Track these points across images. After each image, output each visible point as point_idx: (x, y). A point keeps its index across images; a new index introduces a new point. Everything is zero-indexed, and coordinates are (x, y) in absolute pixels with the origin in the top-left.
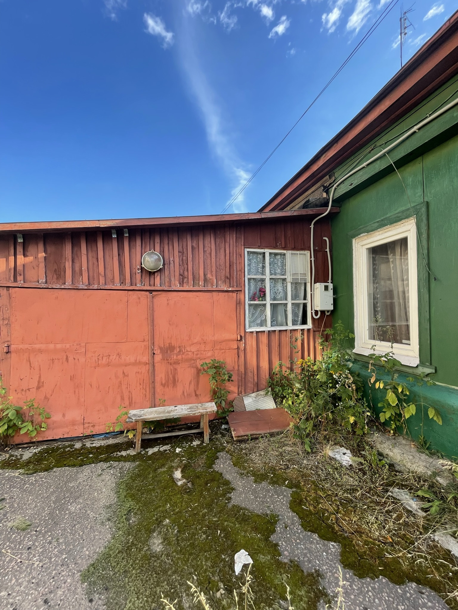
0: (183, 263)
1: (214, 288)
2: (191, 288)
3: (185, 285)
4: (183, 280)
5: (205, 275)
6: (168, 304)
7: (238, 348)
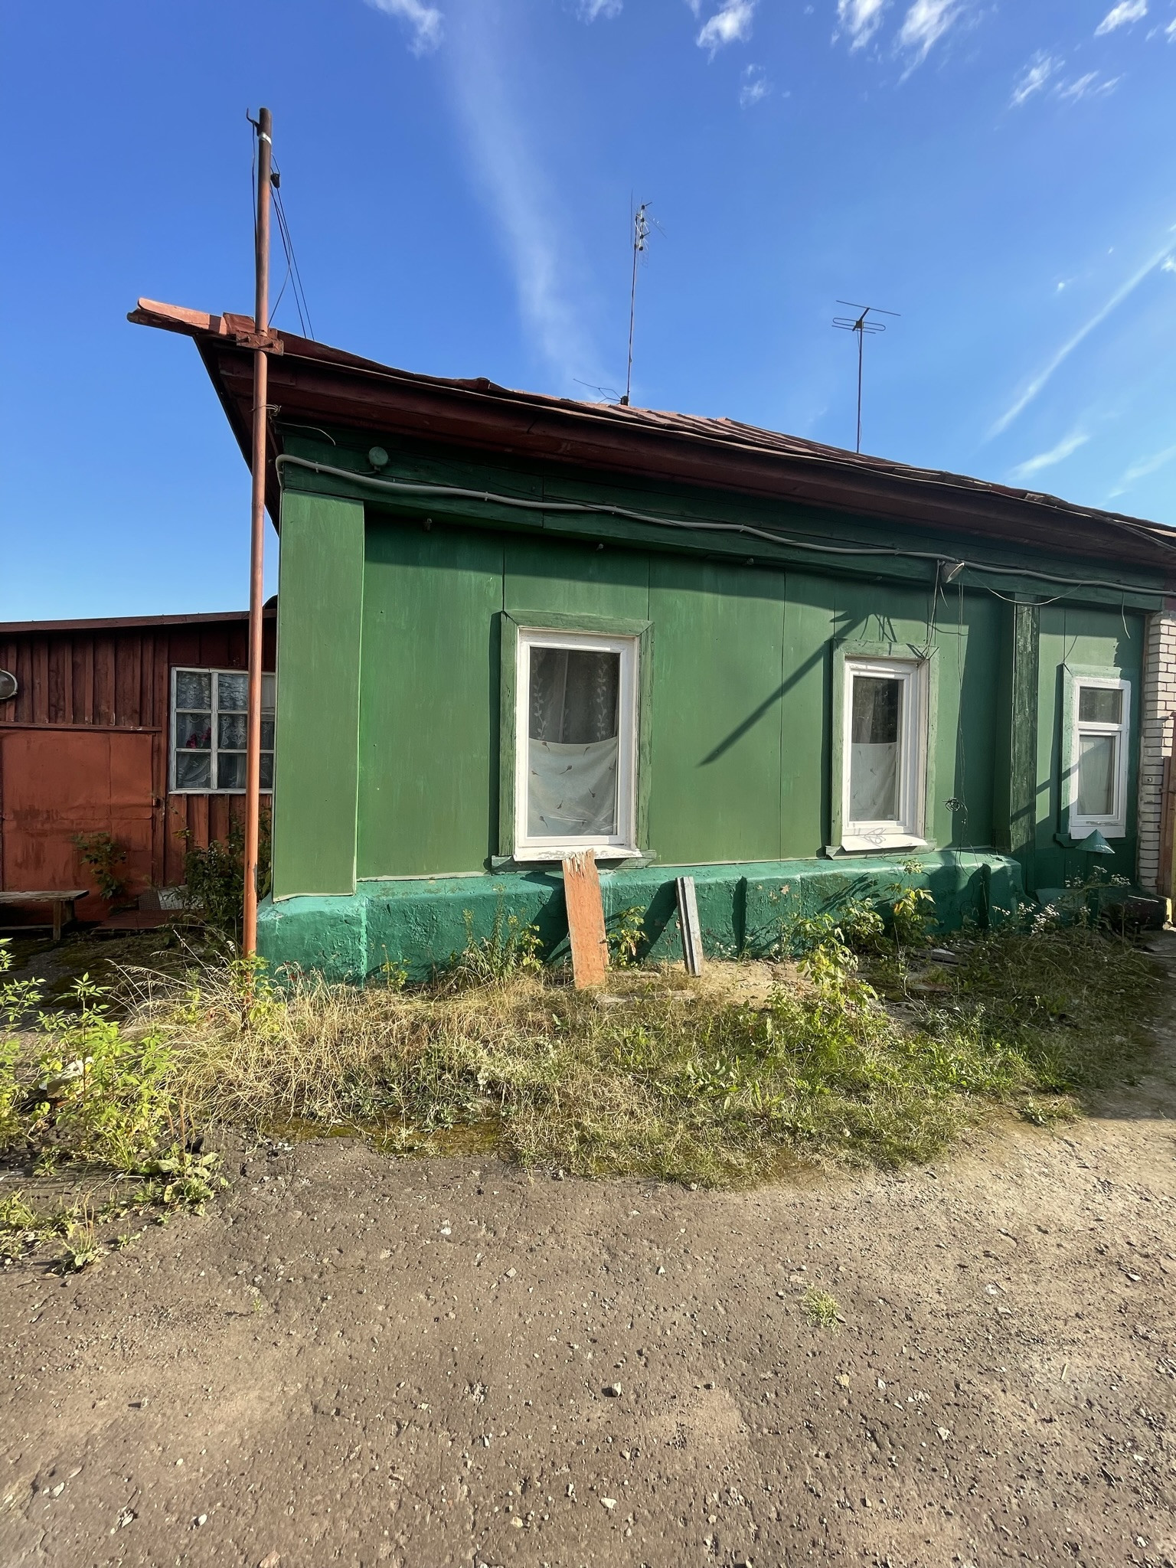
0: (57, 687)
1: (112, 726)
2: (70, 726)
3: (59, 720)
4: (56, 714)
5: (95, 706)
6: (28, 748)
7: (153, 818)
